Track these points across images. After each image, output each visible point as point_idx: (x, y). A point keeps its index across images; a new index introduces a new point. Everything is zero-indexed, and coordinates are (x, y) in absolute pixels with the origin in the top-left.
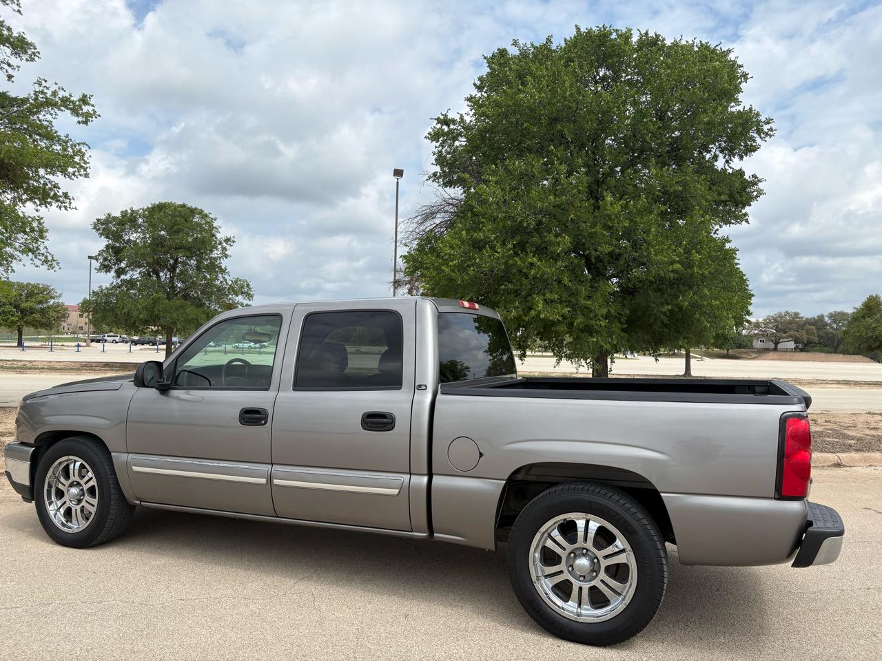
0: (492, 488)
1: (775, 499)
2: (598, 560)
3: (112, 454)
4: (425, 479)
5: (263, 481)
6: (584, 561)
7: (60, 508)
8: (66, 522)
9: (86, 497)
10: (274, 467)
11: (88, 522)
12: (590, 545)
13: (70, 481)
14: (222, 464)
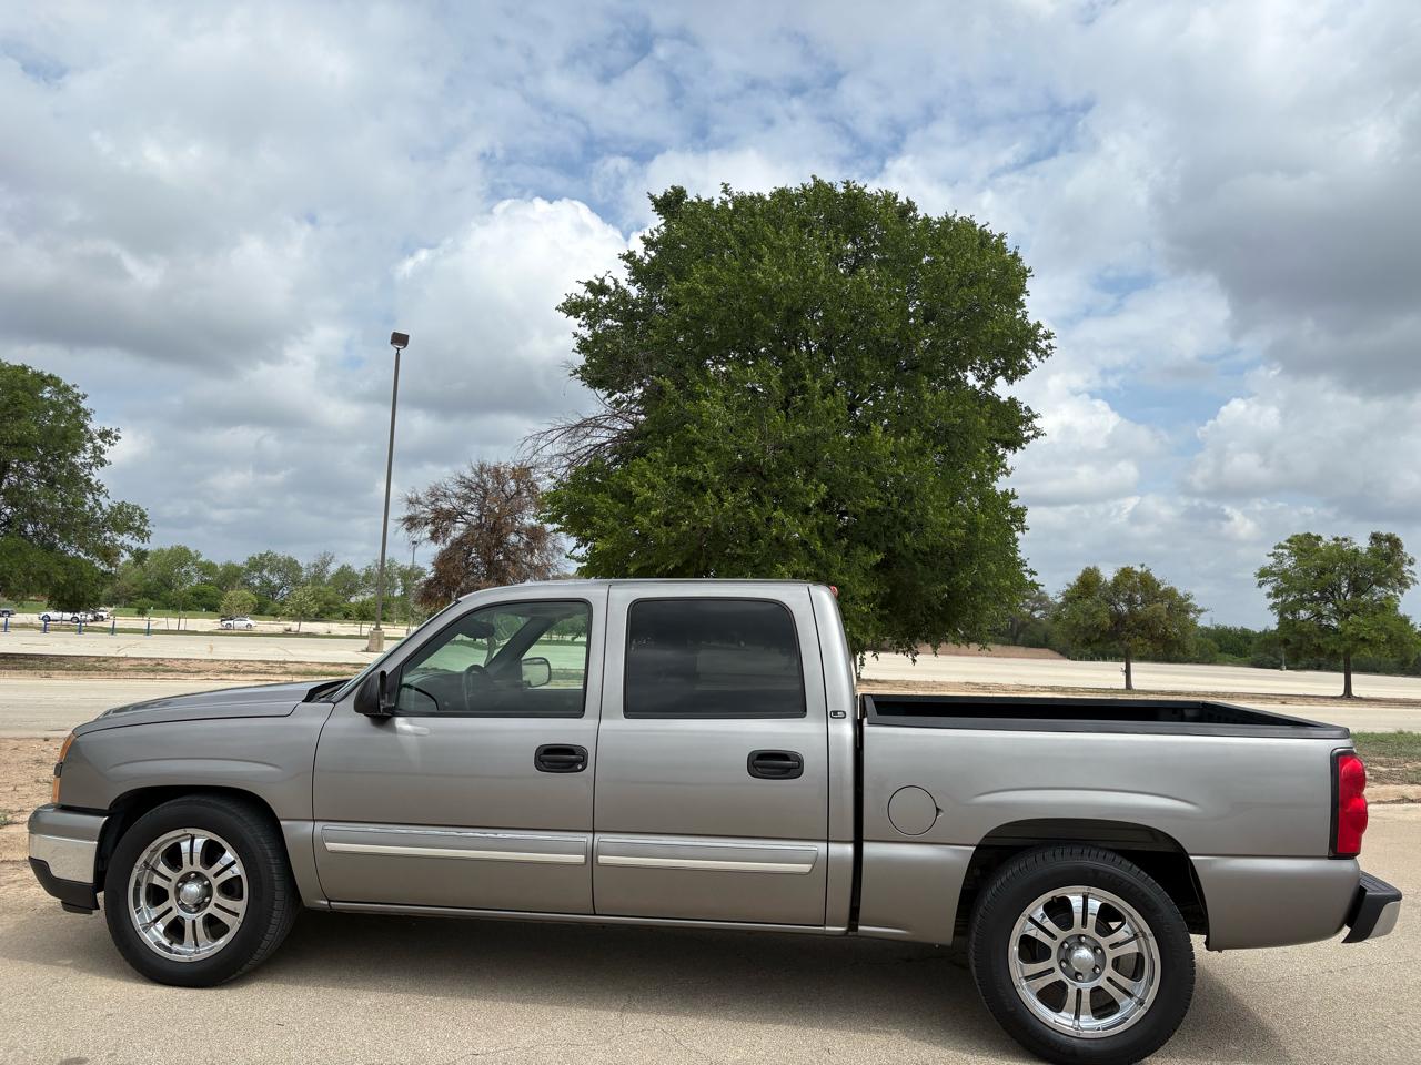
0: (953, 857)
1: (1330, 858)
2: (1102, 950)
3: (282, 823)
4: (849, 849)
5: (580, 858)
6: (1084, 953)
7: (156, 920)
8: (171, 944)
9: (217, 898)
10: (597, 836)
11: (222, 942)
12: (1090, 930)
13: (182, 872)
14: (501, 834)
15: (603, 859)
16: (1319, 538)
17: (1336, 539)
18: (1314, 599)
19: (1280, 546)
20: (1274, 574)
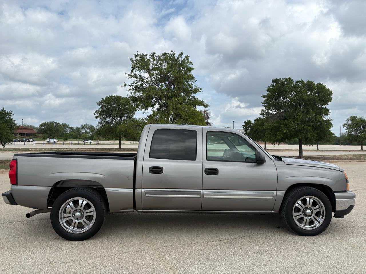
16: (356, 117)
17: (360, 117)
18: (355, 130)
19: (348, 119)
20: (347, 125)
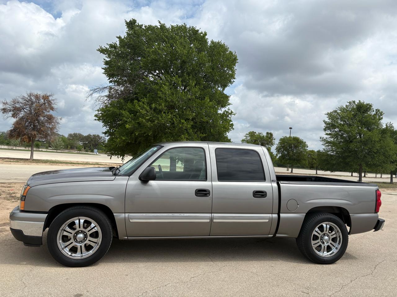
0: (302, 216)
1: (374, 213)
2: (330, 237)
3: (114, 214)
4: (277, 215)
5: (208, 221)
6: (326, 238)
7: (66, 247)
8: (72, 254)
9: (89, 238)
10: (212, 214)
11: (91, 252)
12: (327, 232)
13: (76, 231)
14: (185, 215)
15: (214, 220)
